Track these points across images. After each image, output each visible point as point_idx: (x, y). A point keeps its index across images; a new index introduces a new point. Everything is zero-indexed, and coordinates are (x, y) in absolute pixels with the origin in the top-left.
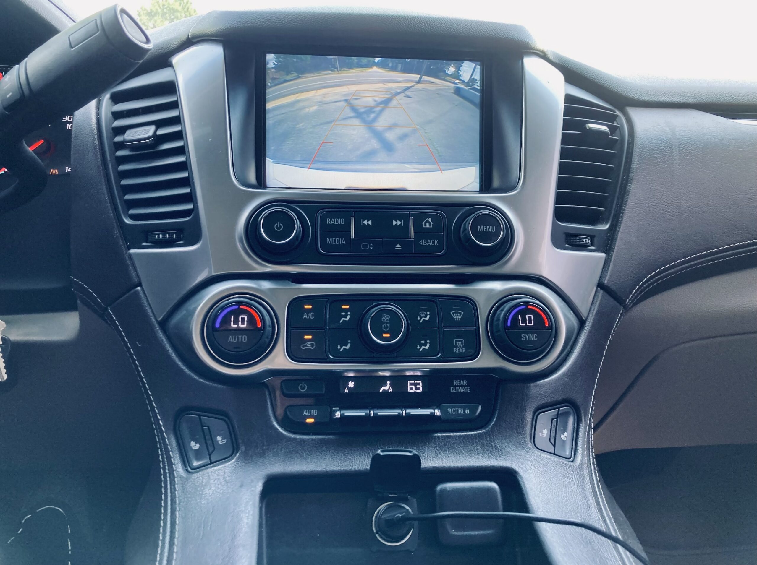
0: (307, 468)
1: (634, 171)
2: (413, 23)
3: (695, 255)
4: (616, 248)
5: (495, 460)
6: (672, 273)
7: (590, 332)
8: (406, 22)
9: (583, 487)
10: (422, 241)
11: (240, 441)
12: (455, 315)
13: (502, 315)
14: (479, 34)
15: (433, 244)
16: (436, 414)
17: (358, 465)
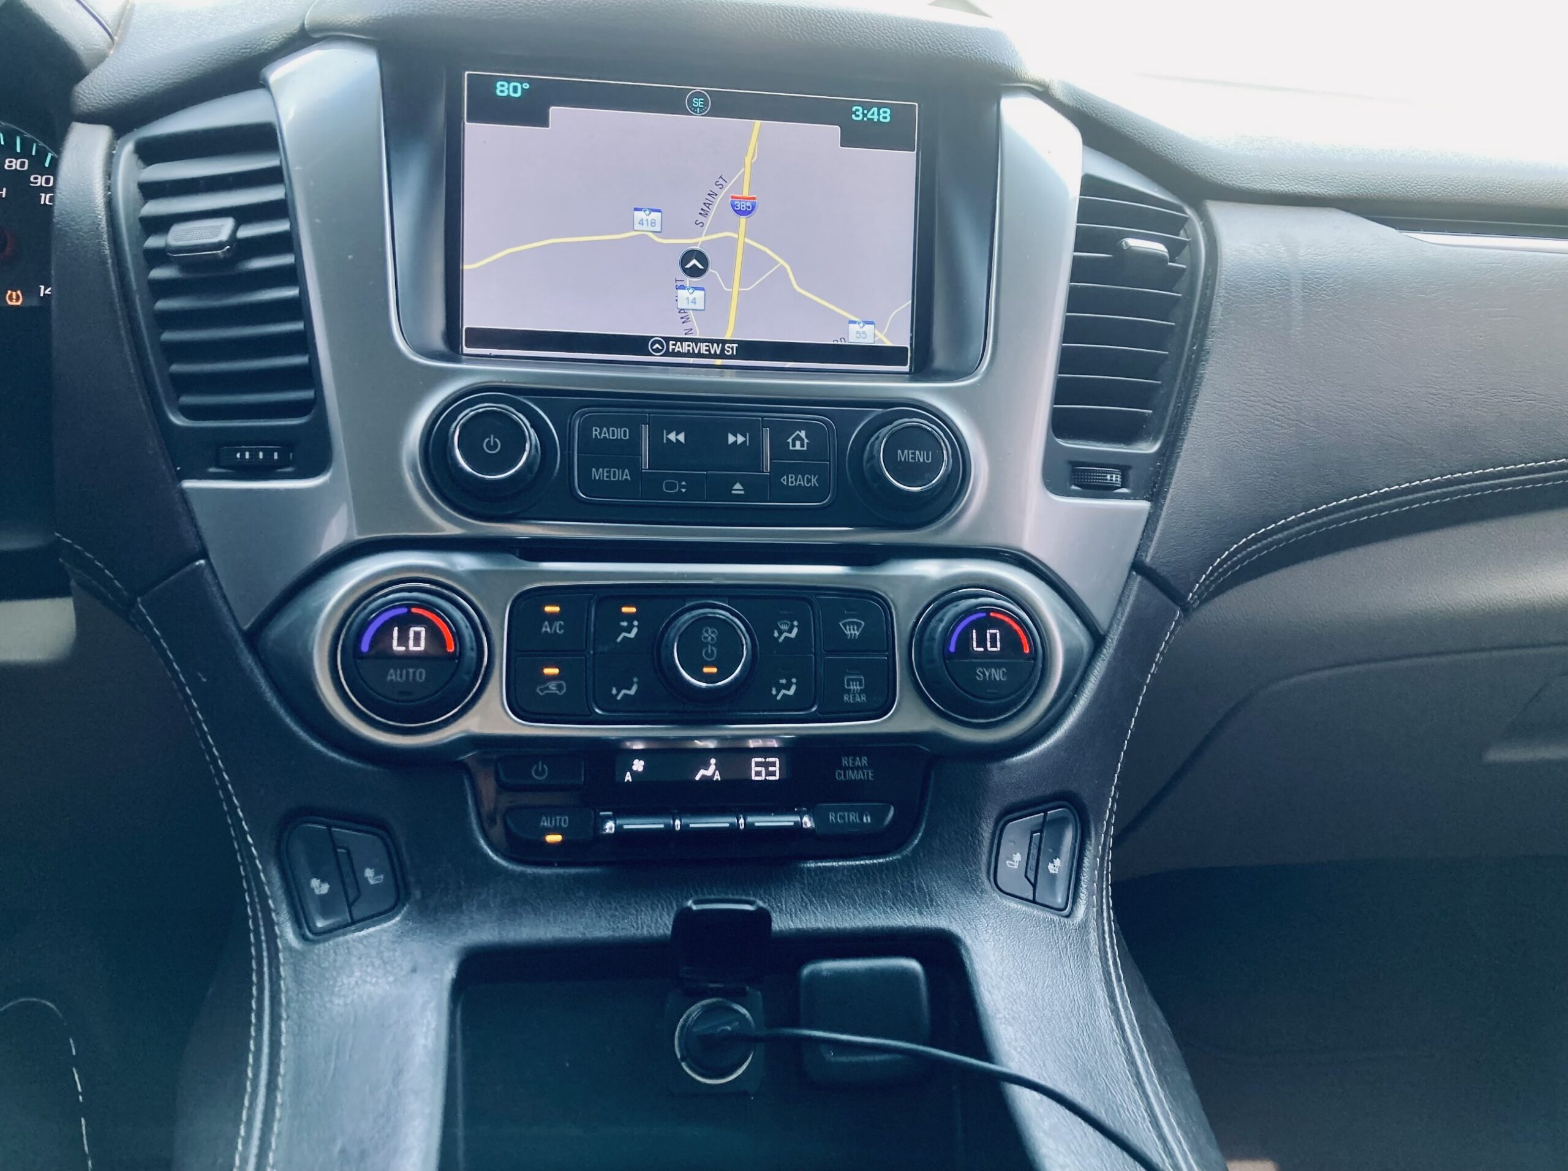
0: (546, 933)
1: (1213, 336)
2: (777, 21)
3: (1324, 506)
4: (1171, 490)
5: (917, 915)
6: (1280, 541)
7: (1114, 657)
8: (763, 18)
9: (1086, 967)
10: (785, 477)
11: (411, 879)
12: (848, 628)
13: (940, 629)
14: (912, 48)
15: (808, 484)
16: (804, 826)
17: (649, 926)
